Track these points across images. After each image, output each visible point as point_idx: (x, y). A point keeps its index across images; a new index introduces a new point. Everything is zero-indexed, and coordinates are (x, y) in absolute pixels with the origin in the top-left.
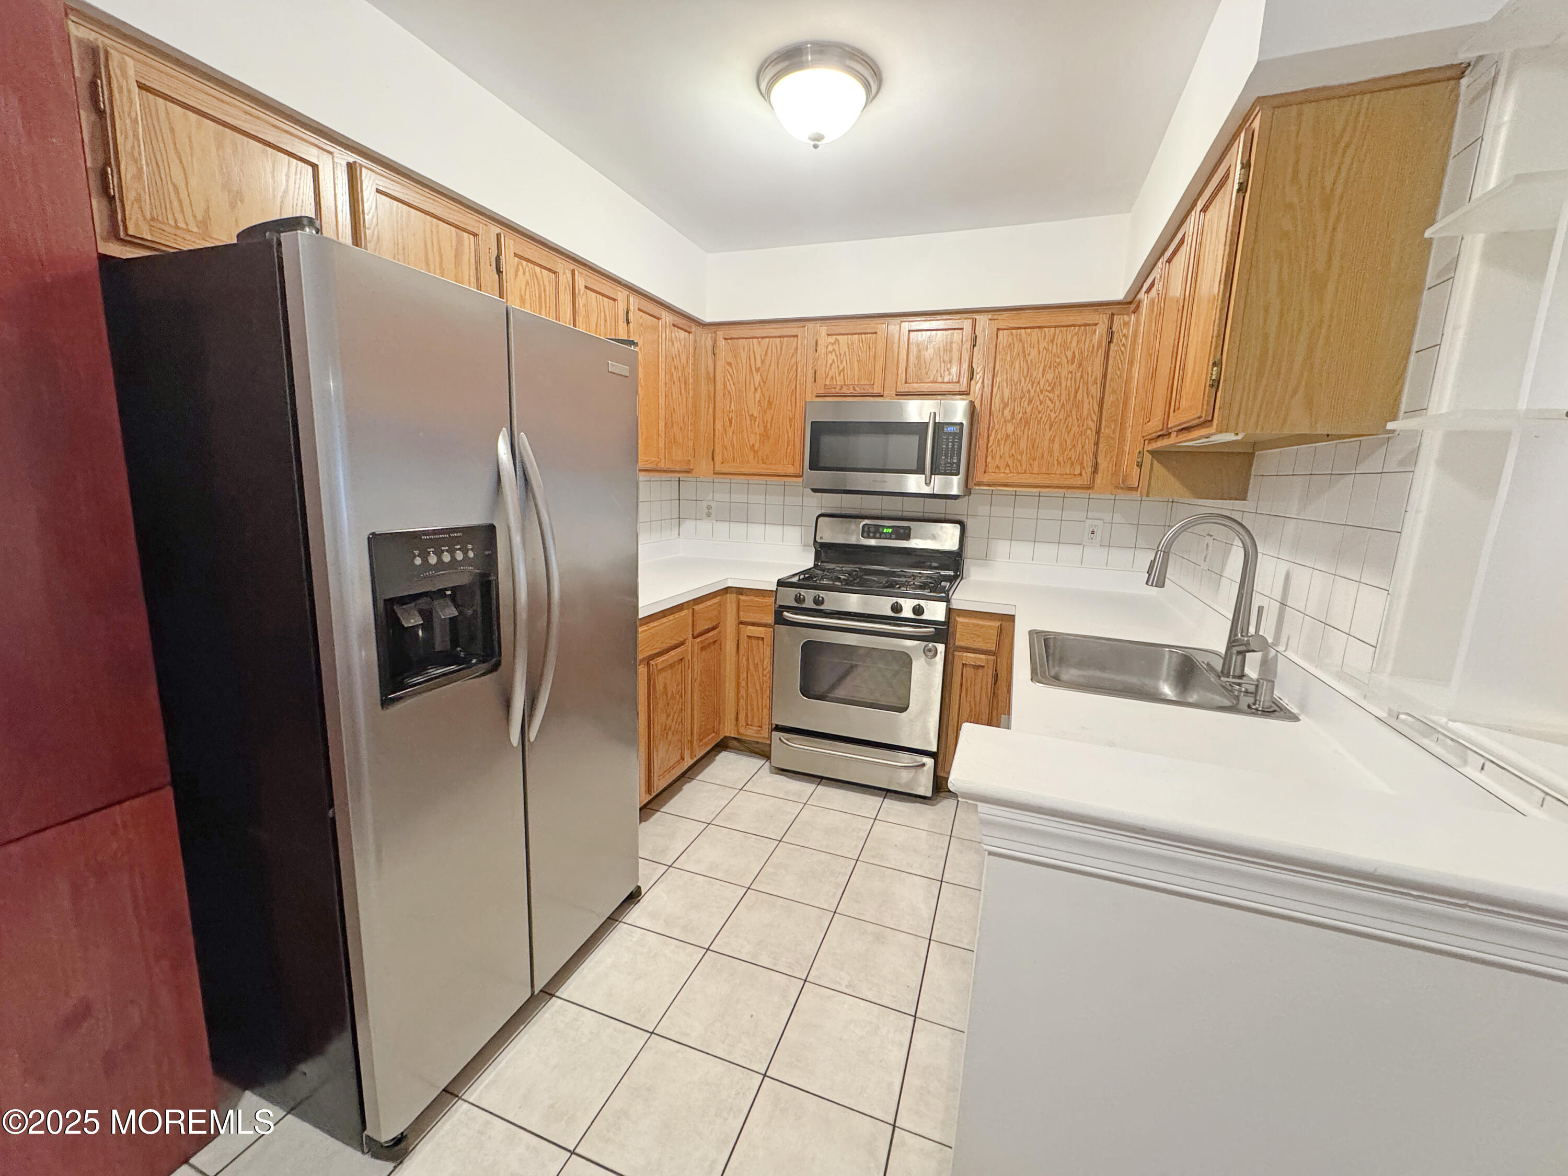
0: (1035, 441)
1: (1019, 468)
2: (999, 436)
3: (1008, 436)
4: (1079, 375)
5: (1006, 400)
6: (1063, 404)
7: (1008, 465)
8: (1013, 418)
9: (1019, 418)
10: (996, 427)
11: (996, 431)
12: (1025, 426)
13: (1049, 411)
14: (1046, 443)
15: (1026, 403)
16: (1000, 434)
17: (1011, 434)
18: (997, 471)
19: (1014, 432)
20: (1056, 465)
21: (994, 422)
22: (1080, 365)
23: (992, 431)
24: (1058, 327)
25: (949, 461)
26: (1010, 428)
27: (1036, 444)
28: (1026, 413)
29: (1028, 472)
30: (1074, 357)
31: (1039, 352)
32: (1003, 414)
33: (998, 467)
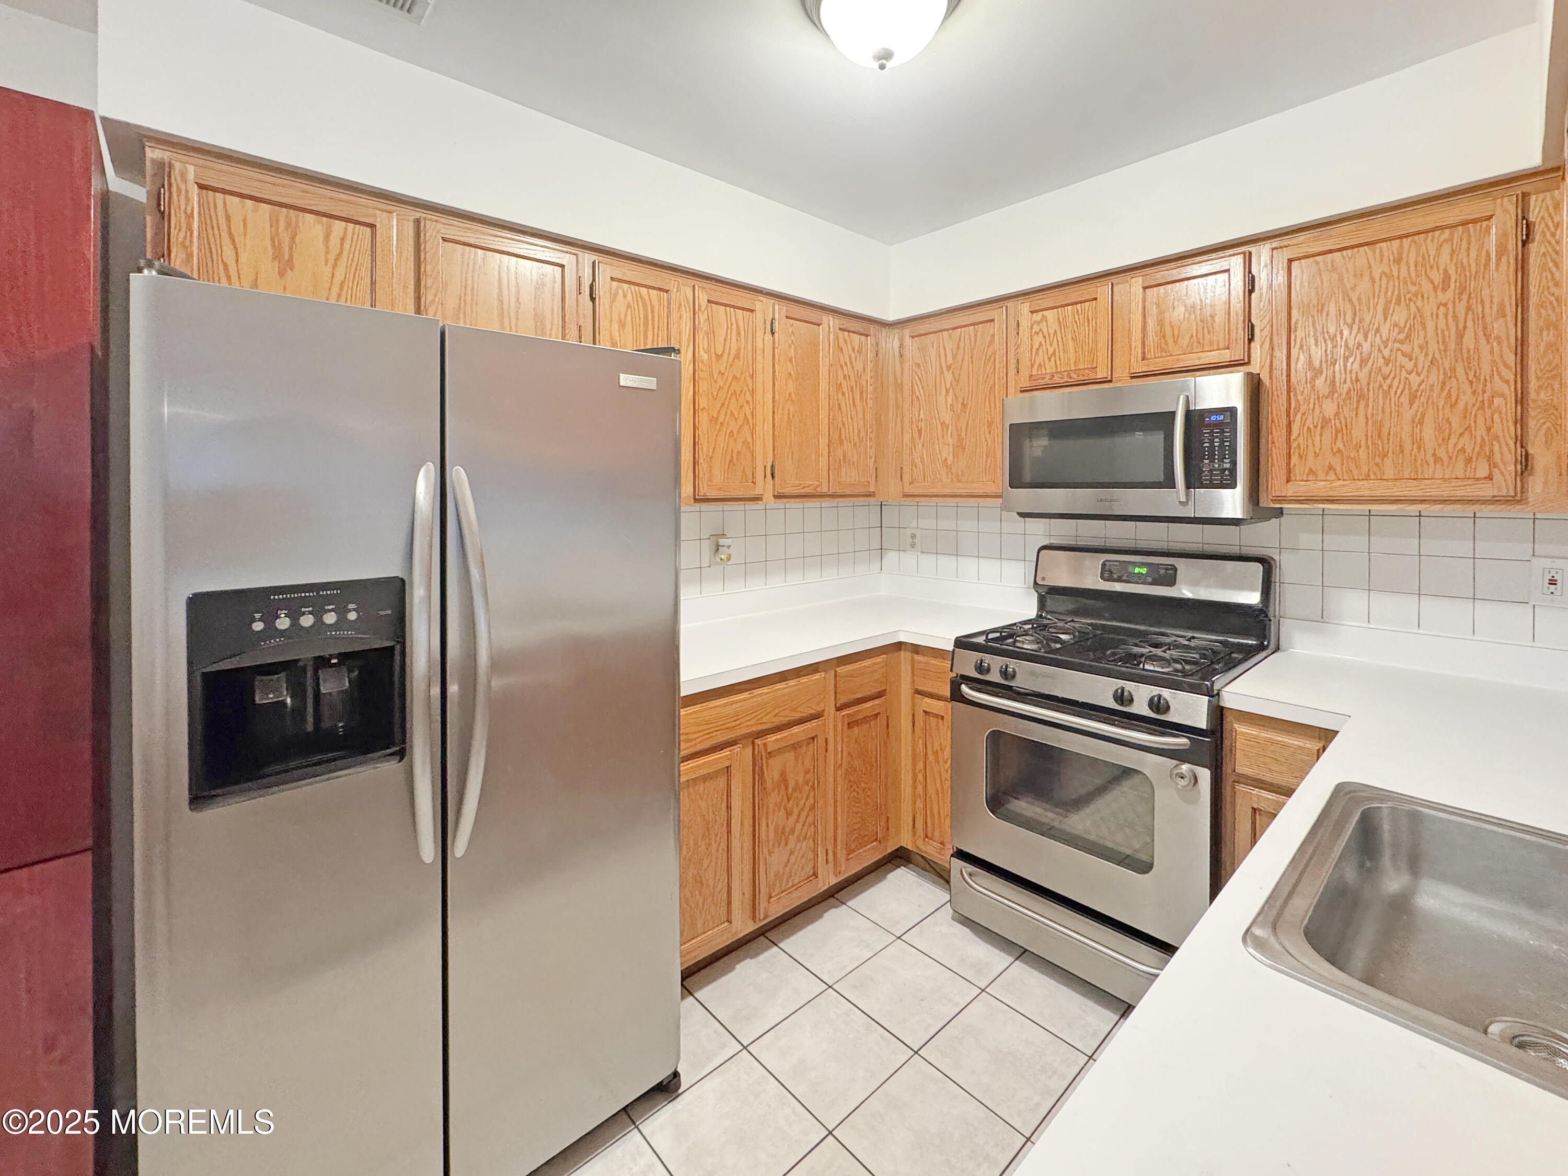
0: (1381, 426)
1: (1355, 472)
2: (1309, 423)
3: (1326, 421)
4: (1461, 308)
5: (1317, 364)
6: (1433, 357)
7: (1331, 468)
8: (1333, 391)
9: (1345, 390)
10: (1303, 408)
11: (1303, 414)
12: (1358, 402)
13: (1404, 374)
14: (1407, 428)
15: (1356, 366)
16: (1310, 418)
17: (1332, 417)
18: (1311, 477)
19: (1337, 414)
20: (1431, 461)
21: (1297, 401)
22: (1462, 289)
23: (1295, 415)
24: (1407, 236)
25: (1216, 466)
26: (1329, 409)
27: (1385, 431)
28: (1357, 380)
29: (1372, 477)
30: (1447, 278)
31: (1374, 282)
32: (1313, 387)
33: (1311, 471)
